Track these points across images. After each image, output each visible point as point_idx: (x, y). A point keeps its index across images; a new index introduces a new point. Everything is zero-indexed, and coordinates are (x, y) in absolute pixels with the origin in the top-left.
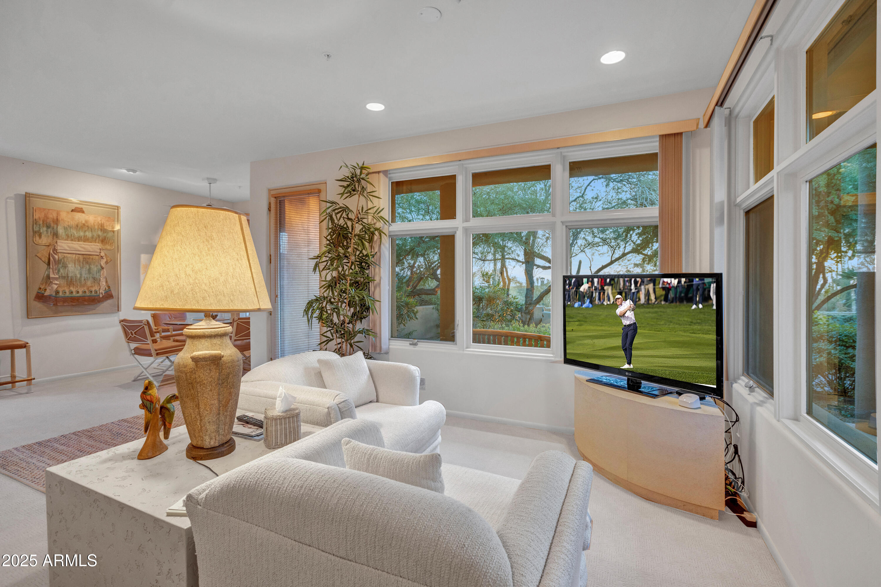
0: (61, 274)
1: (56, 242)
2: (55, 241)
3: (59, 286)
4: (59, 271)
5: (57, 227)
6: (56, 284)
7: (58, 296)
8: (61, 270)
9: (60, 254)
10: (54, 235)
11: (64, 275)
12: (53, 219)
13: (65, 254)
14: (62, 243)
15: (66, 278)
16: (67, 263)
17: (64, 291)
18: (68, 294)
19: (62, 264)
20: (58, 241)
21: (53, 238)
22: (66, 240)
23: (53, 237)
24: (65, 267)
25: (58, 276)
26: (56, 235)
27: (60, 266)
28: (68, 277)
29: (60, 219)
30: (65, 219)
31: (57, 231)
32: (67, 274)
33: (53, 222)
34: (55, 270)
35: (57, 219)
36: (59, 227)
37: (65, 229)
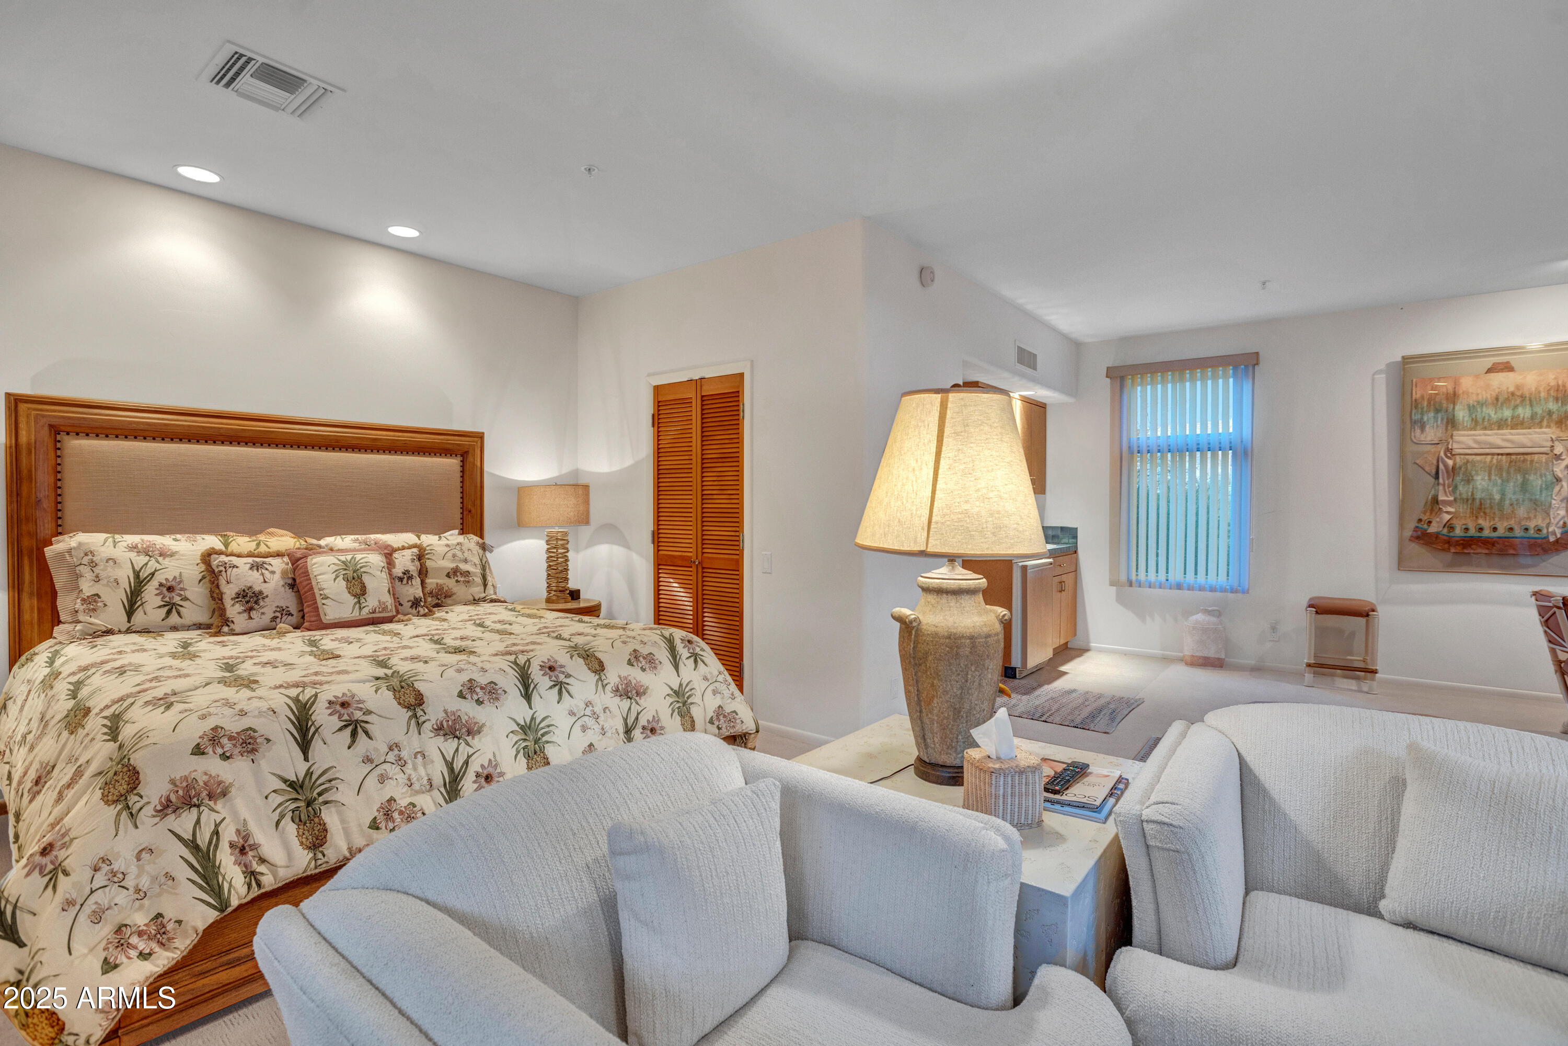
0: (1460, 494)
1: (1452, 436)
2: (1449, 433)
3: (1455, 516)
4: (1456, 487)
5: (1454, 408)
6: (1448, 512)
7: (1451, 534)
8: (1461, 488)
9: (1458, 457)
10: (1447, 423)
11: (1464, 496)
12: (1448, 394)
13: (1467, 457)
14: (1463, 436)
15: (1470, 502)
16: (1473, 473)
17: (1464, 527)
18: (1472, 532)
19: (1461, 475)
20: (1455, 433)
21: (1446, 429)
22: (1471, 429)
23: (1447, 427)
24: (1468, 480)
25: (1452, 498)
26: (1451, 423)
27: (1458, 479)
28: (1474, 499)
29: (1461, 392)
30: (1470, 391)
31: (1454, 416)
32: (1472, 494)
33: (1447, 399)
34: (1449, 487)
35: (1455, 394)
36: (1457, 408)
37: (1471, 409)
